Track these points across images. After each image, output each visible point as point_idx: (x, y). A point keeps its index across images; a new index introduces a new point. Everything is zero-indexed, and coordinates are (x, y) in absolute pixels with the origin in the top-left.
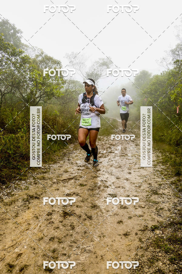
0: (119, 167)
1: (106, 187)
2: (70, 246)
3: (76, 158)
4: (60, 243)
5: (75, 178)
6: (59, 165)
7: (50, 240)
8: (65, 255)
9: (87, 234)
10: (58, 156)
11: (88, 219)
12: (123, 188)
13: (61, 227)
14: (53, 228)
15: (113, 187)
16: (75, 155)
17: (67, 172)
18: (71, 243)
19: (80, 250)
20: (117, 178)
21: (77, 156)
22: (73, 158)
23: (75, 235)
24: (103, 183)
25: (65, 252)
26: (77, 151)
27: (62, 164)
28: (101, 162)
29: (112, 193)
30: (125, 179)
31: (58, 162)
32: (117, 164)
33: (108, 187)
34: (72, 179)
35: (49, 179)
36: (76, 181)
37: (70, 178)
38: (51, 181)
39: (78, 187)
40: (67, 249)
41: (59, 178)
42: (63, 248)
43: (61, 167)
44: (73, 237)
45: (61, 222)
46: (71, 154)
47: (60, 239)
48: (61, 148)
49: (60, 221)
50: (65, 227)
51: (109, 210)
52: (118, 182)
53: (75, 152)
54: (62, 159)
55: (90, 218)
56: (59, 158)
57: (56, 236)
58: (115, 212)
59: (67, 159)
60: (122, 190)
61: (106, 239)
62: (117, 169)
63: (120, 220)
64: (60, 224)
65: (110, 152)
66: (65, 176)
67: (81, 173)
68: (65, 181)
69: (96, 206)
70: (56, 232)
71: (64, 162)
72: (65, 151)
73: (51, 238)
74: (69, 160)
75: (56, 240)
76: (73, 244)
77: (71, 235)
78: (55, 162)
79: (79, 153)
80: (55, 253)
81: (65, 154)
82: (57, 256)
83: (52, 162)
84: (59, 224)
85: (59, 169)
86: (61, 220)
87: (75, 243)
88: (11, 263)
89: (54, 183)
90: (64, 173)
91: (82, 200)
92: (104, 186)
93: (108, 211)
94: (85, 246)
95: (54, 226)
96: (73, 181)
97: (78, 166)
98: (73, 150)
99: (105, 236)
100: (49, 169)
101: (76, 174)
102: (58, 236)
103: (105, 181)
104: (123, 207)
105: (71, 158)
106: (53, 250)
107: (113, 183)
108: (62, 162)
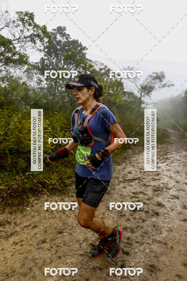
0: (177, 172)
1: (168, 189)
2: (142, 236)
3: (136, 161)
4: (133, 232)
5: (139, 179)
6: (122, 167)
7: (123, 229)
8: (138, 242)
9: (156, 228)
10: (120, 159)
11: (155, 215)
12: (183, 190)
13: (132, 220)
14: (125, 220)
15: (174, 189)
16: (135, 159)
17: (131, 173)
18: (142, 233)
19: (151, 240)
20: (177, 182)
21: (137, 160)
22: (133, 161)
23: (145, 228)
24: (165, 185)
25: (138, 241)
26: (136, 156)
27: (125, 166)
28: (160, 167)
29: (174, 195)
30: (184, 184)
31: (121, 164)
32: (174, 170)
33: (169, 189)
34: (136, 179)
35: (116, 178)
36: (141, 182)
37: (135, 179)
38: (118, 180)
39: (142, 187)
40: (140, 238)
41: (124, 178)
42: (136, 237)
43: (124, 168)
44: (144, 229)
45: (132, 216)
46: (131, 158)
47: (132, 229)
48: (122, 152)
49: (130, 215)
50: (135, 220)
51: (174, 209)
52: (178, 185)
53: (134, 156)
54: (124, 162)
55: (157, 214)
56: (121, 161)
57: (128, 226)
58: (179, 211)
59: (129, 162)
60: (183, 193)
61: (174, 233)
62: (175, 174)
63: (184, 218)
64: (131, 217)
65: (167, 159)
66: (130, 177)
67: (144, 175)
68: (130, 181)
69: (161, 204)
70: (128, 223)
71: (127, 164)
72: (125, 155)
73: (125, 228)
74: (130, 163)
75: (129, 230)
76: (144, 235)
77: (142, 227)
78: (119, 164)
79: (138, 158)
80: (130, 240)
81: (126, 157)
82: (132, 243)
83: (116, 164)
84: (129, 217)
85: (123, 171)
86: (131, 213)
87: (147, 234)
88: (93, 243)
89: (121, 182)
90: (128, 174)
91: (148, 198)
92: (166, 188)
93: (172, 210)
94: (155, 237)
95: (126, 218)
96: (137, 181)
97: (140, 169)
98: (132, 155)
99: (172, 231)
100: (114, 169)
101: (139, 176)
102: (130, 227)
103: (166, 184)
104: (186, 207)
105: (132, 162)
106: (128, 238)
107: (174, 186)
108: (124, 164)
